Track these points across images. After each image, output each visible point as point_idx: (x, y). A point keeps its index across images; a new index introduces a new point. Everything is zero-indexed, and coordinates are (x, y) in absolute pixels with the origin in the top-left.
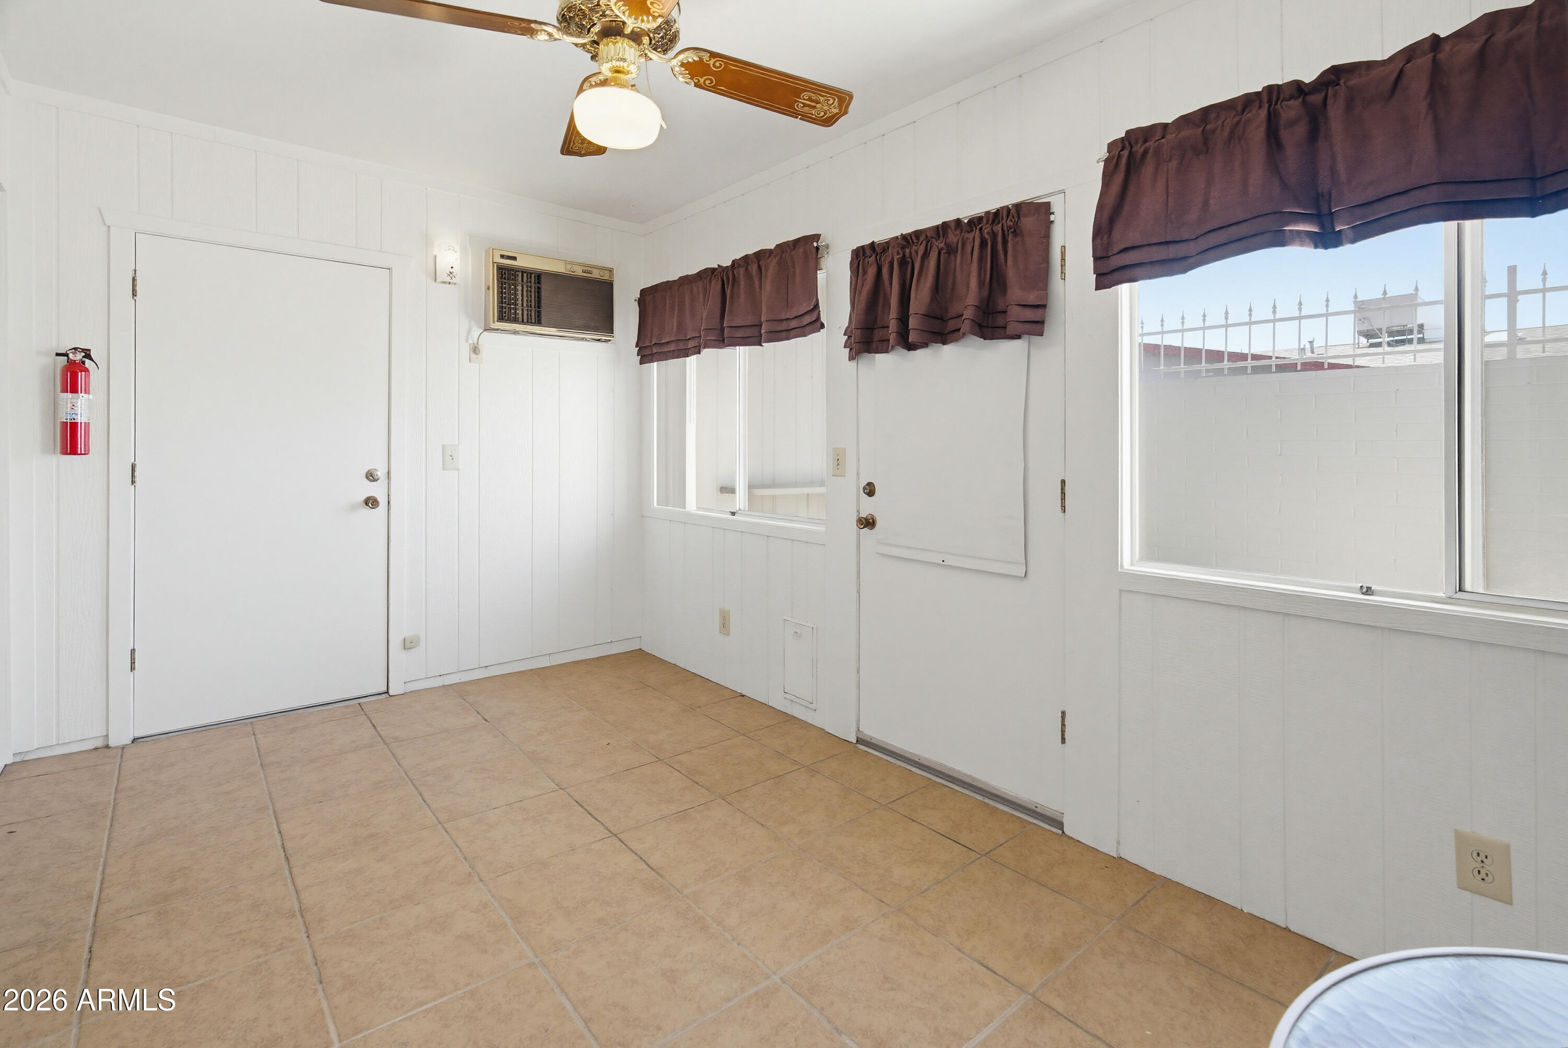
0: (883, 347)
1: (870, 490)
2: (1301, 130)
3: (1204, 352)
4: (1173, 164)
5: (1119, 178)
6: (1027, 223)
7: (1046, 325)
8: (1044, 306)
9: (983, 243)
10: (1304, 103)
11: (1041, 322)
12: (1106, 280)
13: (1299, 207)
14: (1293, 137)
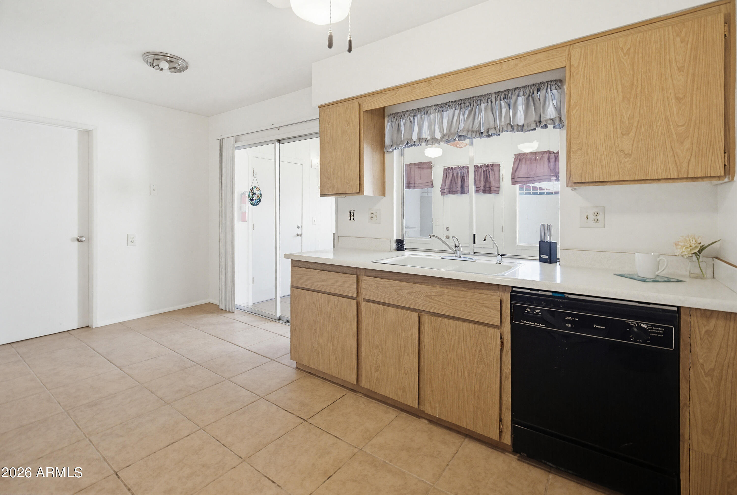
0: (455, 193)
1: (448, 229)
2: (554, 159)
3: (539, 188)
4: (529, 162)
5: (517, 162)
6: (495, 168)
7: (500, 191)
8: (499, 187)
9: (484, 171)
10: (554, 155)
11: (498, 191)
12: (514, 183)
13: (553, 174)
14: (552, 160)
